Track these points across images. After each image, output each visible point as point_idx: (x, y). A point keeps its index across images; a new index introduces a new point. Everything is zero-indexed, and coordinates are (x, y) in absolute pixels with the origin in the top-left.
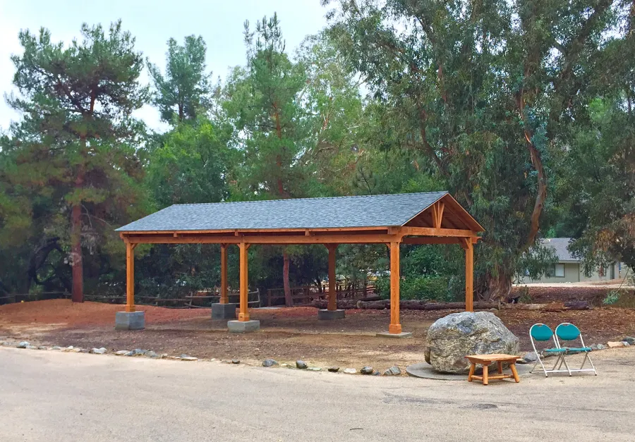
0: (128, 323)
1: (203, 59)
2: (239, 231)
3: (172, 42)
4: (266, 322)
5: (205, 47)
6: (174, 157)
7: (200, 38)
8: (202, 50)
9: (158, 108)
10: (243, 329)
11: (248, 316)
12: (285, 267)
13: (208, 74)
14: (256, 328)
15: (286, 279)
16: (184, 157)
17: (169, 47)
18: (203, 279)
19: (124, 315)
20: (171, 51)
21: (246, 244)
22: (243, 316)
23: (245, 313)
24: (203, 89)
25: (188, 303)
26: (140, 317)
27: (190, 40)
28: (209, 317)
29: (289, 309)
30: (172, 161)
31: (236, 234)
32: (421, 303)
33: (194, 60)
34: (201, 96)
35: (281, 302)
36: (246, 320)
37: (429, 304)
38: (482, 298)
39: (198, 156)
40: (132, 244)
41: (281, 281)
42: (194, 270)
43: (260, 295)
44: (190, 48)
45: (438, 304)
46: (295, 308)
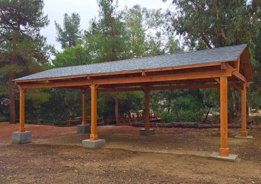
0: (19, 139)
1: (79, 23)
2: (90, 76)
3: (66, 15)
4: (108, 138)
5: (80, 18)
6: (64, 58)
7: (78, 14)
8: (79, 20)
9: (60, 42)
10: (93, 146)
11: (97, 136)
12: (116, 106)
13: (81, 30)
14: (102, 145)
15: (117, 111)
16: (69, 58)
17: (65, 17)
18: (77, 112)
19: (17, 134)
20: (66, 18)
21: (96, 85)
22: (93, 137)
23: (95, 134)
24: (79, 36)
25: (68, 123)
26: (28, 135)
27: (74, 15)
28: (76, 132)
29: (118, 127)
30: (64, 60)
31: (88, 78)
32: (195, 125)
33: (76, 23)
34: (78, 39)
35: (114, 123)
36: (95, 139)
37: (200, 125)
38: (232, 121)
39: (75, 57)
40: (23, 89)
41: (114, 113)
42: (73, 108)
43: (104, 119)
44: (73, 18)
45: (206, 125)
46: (122, 126)
